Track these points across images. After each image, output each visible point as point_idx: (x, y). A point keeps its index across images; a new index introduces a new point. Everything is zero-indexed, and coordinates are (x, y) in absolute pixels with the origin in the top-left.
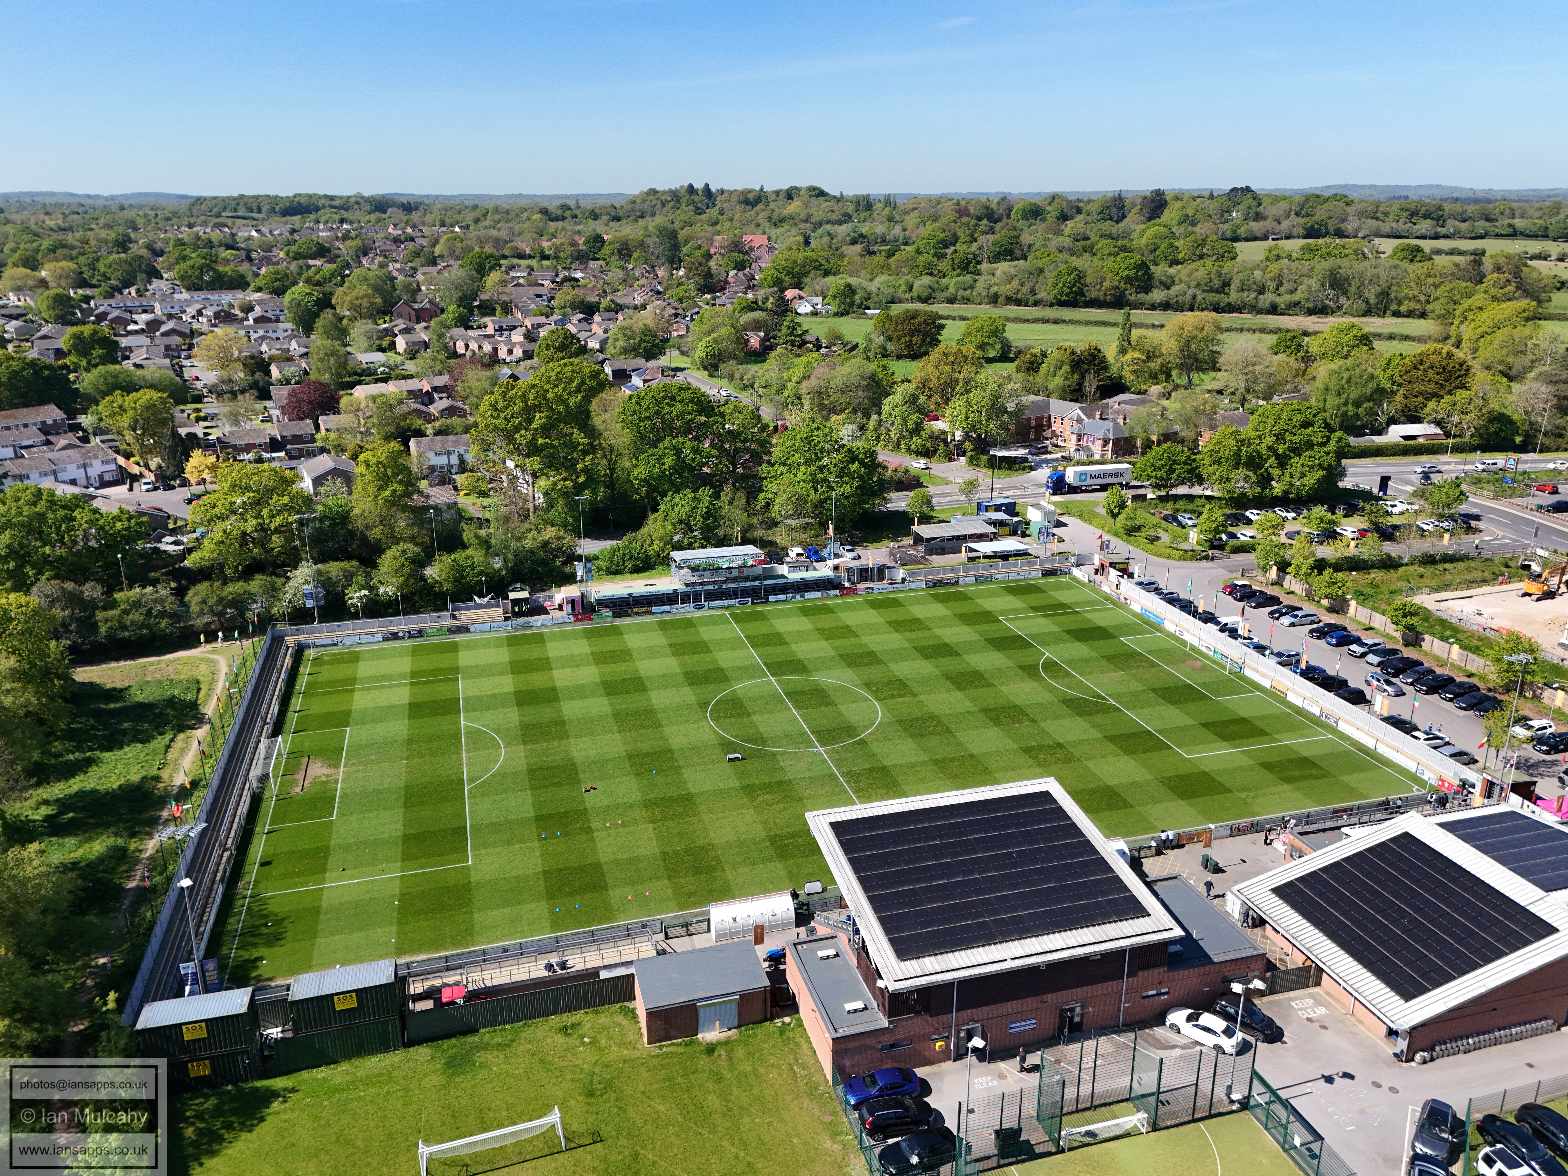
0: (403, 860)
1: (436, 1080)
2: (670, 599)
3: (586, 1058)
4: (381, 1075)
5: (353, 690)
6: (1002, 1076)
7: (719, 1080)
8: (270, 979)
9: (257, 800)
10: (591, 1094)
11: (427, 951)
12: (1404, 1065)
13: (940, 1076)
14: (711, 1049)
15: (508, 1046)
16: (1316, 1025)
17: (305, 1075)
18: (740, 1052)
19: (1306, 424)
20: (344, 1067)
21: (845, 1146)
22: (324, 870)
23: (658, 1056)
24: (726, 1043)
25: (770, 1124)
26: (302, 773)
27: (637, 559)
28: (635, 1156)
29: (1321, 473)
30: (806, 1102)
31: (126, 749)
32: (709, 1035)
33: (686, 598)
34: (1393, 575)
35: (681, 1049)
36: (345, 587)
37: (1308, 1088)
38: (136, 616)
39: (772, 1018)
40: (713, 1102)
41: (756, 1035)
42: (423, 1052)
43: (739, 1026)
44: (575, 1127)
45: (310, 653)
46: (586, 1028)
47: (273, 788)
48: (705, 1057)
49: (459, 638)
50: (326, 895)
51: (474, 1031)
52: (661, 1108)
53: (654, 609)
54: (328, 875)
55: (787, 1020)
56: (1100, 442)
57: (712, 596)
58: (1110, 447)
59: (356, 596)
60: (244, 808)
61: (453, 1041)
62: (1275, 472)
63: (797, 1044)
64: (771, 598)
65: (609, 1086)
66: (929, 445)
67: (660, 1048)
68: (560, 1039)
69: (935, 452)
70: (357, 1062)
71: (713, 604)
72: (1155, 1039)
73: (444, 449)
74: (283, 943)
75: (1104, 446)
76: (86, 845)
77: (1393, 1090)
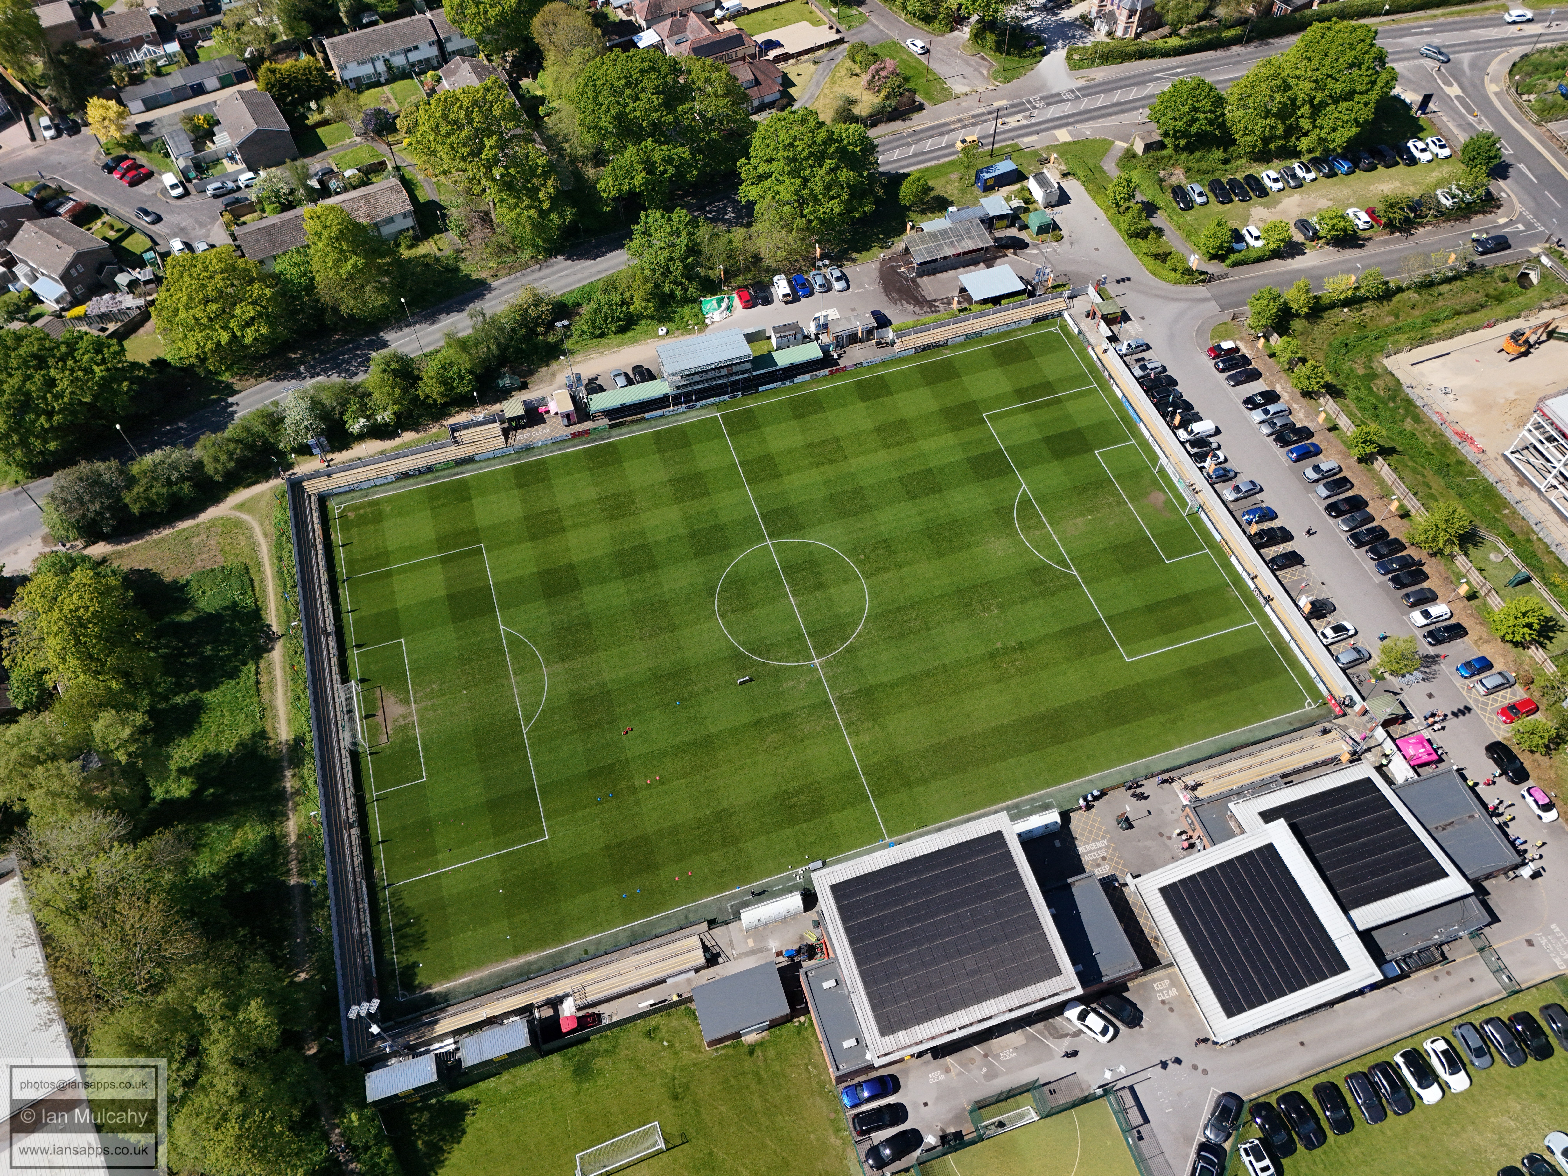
0: (494, 835)
1: (571, 1087)
2: (662, 402)
3: (667, 1062)
4: (532, 1084)
5: (390, 575)
6: (948, 1070)
7: (760, 1081)
8: (430, 987)
10: (675, 1097)
11: (536, 949)
13: (906, 1072)
14: (752, 1050)
15: (613, 1052)
17: (482, 1085)
18: (771, 1053)
20: (506, 1076)
21: (844, 1140)
22: (433, 851)
23: (716, 1058)
24: (761, 1044)
25: (794, 1121)
26: (381, 714)
28: (711, 1153)
30: (818, 1099)
32: (750, 1038)
35: (731, 1051)
36: (342, 414)
38: (158, 488)
39: (792, 1021)
40: (757, 1103)
41: (781, 1036)
42: (556, 1059)
43: (769, 1028)
44: (668, 1129)
45: (334, 510)
46: (663, 1033)
48: (747, 1058)
49: (468, 473)
50: (444, 884)
51: (586, 1039)
52: (723, 1109)
53: (648, 415)
54: (439, 857)
55: (802, 1019)
56: (1126, 12)
58: (1136, 19)
59: (355, 427)
60: (349, 777)
61: (575, 1049)
63: (810, 1044)
64: (760, 389)
65: (686, 1087)
67: (717, 1050)
68: (647, 1043)
69: (935, 16)
70: (513, 1071)
71: (704, 402)
72: (1055, 1029)
73: (366, 56)
74: (427, 945)
75: (1130, 17)
76: (239, 833)
77: (1205, 1072)
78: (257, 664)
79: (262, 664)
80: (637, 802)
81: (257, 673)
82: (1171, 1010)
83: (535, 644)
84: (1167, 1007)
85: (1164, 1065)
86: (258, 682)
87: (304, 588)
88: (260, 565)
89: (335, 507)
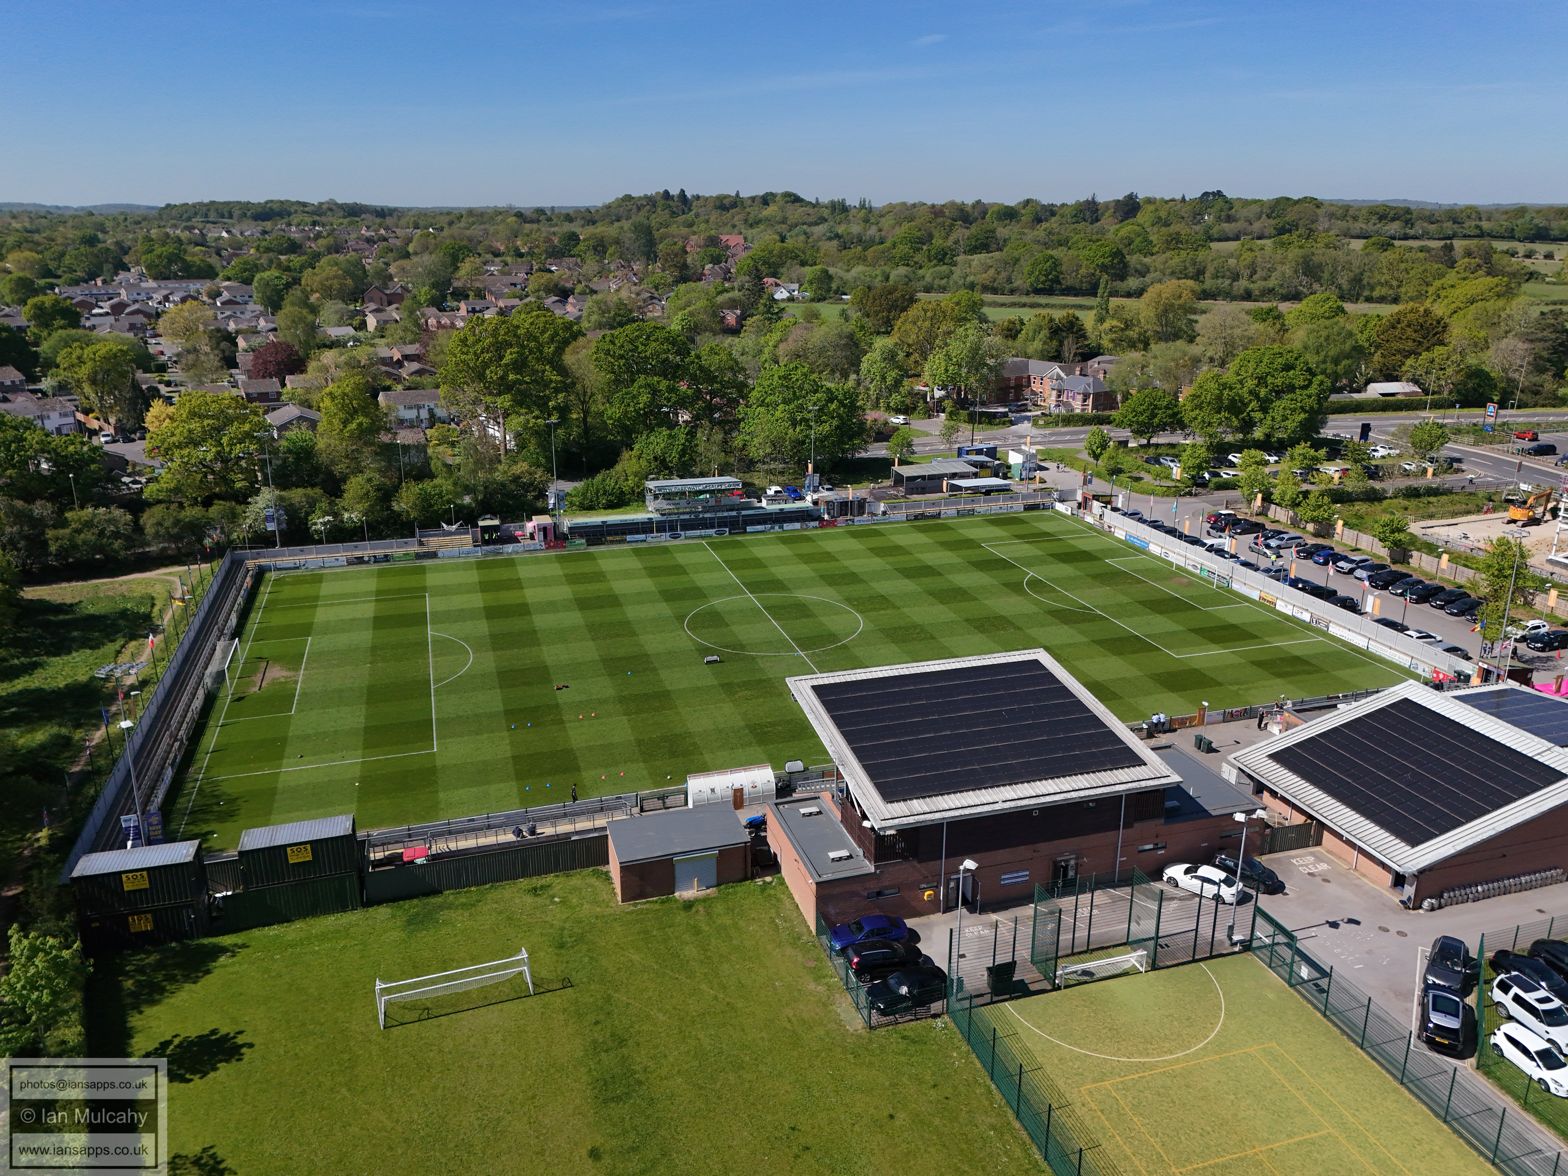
0: (365, 748)
1: (396, 935)
2: (645, 527)
3: (556, 916)
4: (337, 931)
5: (316, 606)
6: (994, 926)
7: (697, 931)
9: (211, 699)
10: (561, 946)
12: (1412, 912)
13: (929, 926)
14: (688, 905)
15: (473, 905)
16: (1319, 879)
17: (256, 932)
18: (719, 908)
19: (1288, 367)
20: (298, 925)
21: (829, 987)
22: (281, 758)
23: (632, 913)
24: (705, 900)
25: (750, 970)
26: (260, 676)
27: (612, 494)
28: (608, 999)
29: (1303, 416)
30: (789, 951)
31: (74, 654)
32: (687, 893)
33: (661, 527)
34: (1377, 507)
35: (657, 906)
36: (308, 514)
37: (1313, 932)
38: (88, 536)
39: (753, 877)
40: (690, 951)
41: (736, 893)
42: (382, 912)
43: (718, 885)
44: (544, 974)
45: (272, 576)
46: (556, 889)
47: (229, 689)
48: (681, 912)
49: (427, 563)
50: (282, 778)
51: (437, 892)
52: (636, 957)
53: (629, 538)
54: (285, 761)
55: (768, 879)
56: (1080, 397)
57: (688, 526)
58: (1090, 401)
59: (319, 522)
60: (197, 703)
61: (415, 901)
62: (1258, 415)
63: (779, 900)
64: (749, 529)
65: (580, 939)
66: (908, 401)
67: (635, 905)
68: (529, 899)
69: (915, 409)
70: (311, 921)
71: (690, 533)
72: (1152, 893)
73: (414, 403)
75: (1085, 401)
77: (1401, 934)
78: (126, 643)
79: (134, 643)
80: (563, 730)
81: (123, 646)
82: (1325, 881)
83: (467, 642)
85: (1334, 925)
86: (119, 652)
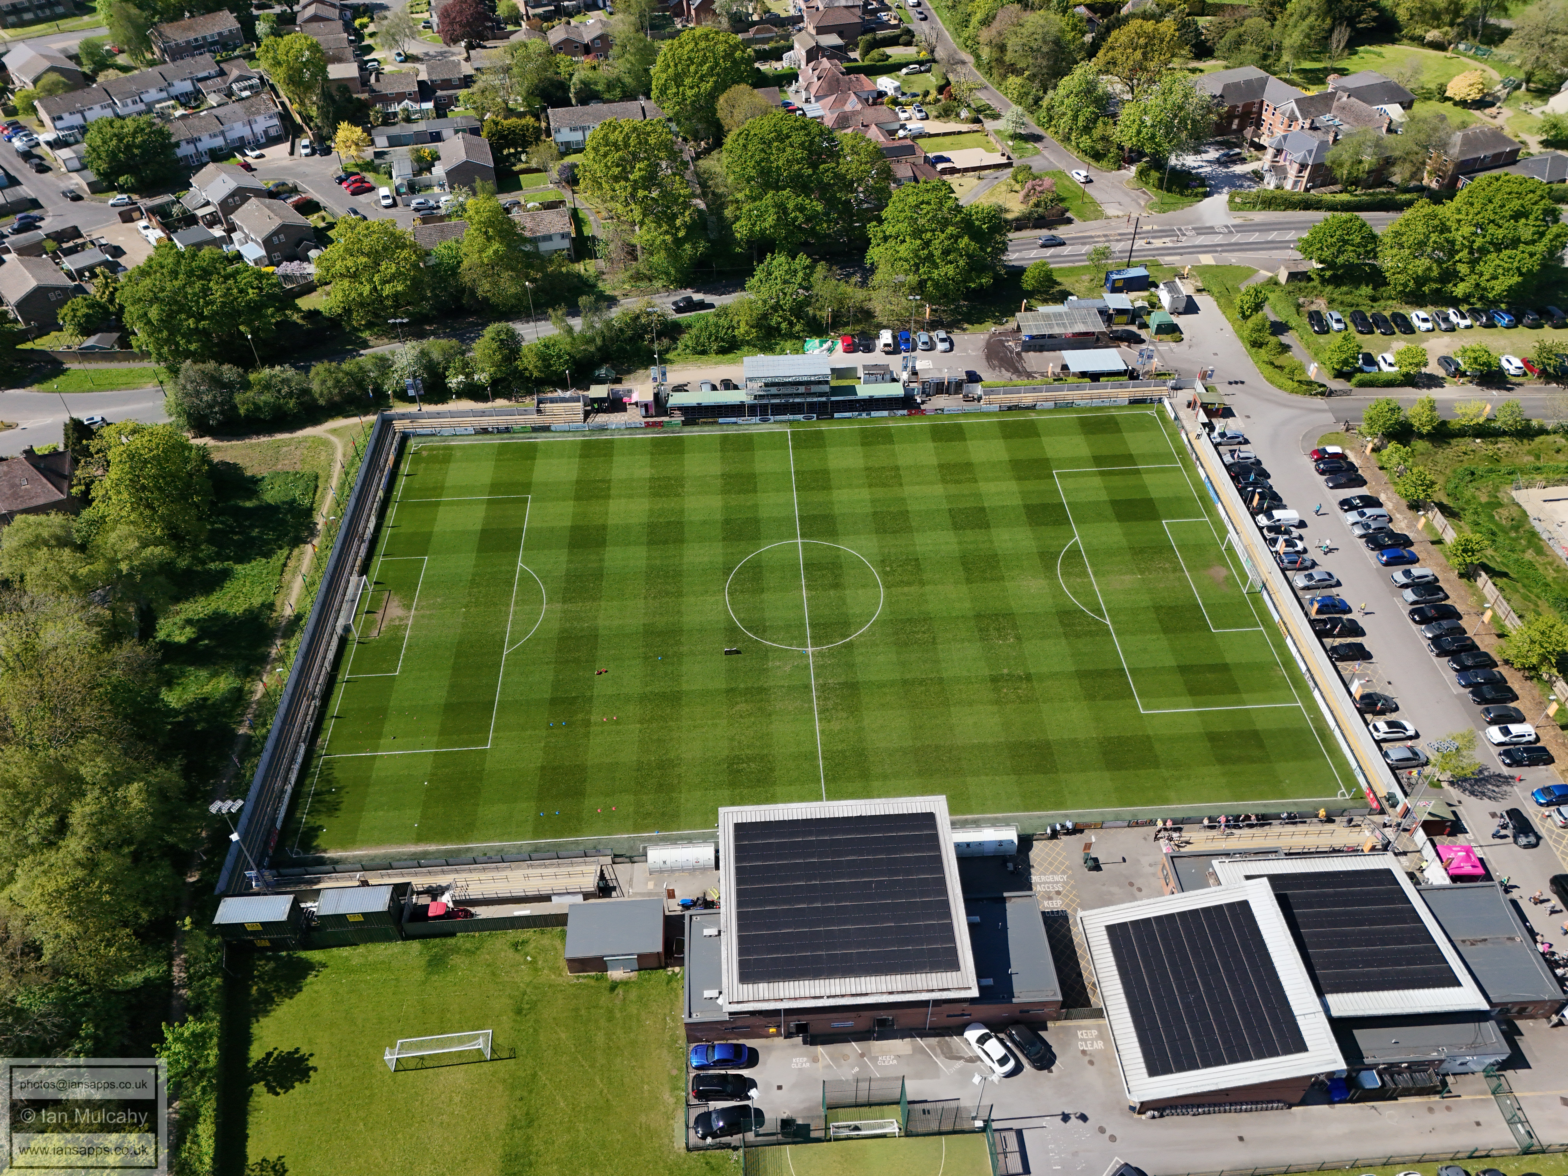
0: (440, 734)
1: (419, 975)
3: (524, 976)
4: (383, 962)
5: (438, 504)
6: (815, 1060)
7: (611, 1019)
8: (325, 851)
9: (343, 642)
10: (519, 1012)
11: (438, 842)
13: (769, 1049)
14: (614, 986)
15: (473, 953)
17: (335, 951)
18: (633, 994)
20: (361, 949)
21: (678, 1099)
22: (379, 736)
23: (574, 985)
24: (625, 983)
25: (633, 1068)
26: (381, 612)
27: (723, 340)
28: (534, 1075)
30: (665, 1052)
32: (616, 974)
33: (753, 410)
35: (592, 982)
36: (445, 369)
37: (1044, 1122)
39: (665, 968)
40: (600, 1039)
41: (648, 980)
42: (415, 946)
43: (640, 970)
44: (500, 1041)
46: (530, 947)
48: (607, 993)
49: (541, 438)
50: (378, 764)
51: (453, 935)
52: (563, 1036)
53: (721, 420)
54: (382, 741)
55: (677, 969)
56: (1298, 166)
57: (779, 410)
58: (1306, 174)
59: (454, 381)
60: (331, 655)
61: (437, 940)
63: (677, 996)
64: (836, 415)
65: (534, 1005)
66: (1099, 147)
67: (578, 978)
68: (511, 953)
70: (370, 946)
71: (778, 417)
72: (950, 1048)
73: (578, 124)
74: (338, 813)
75: (1300, 171)
76: (214, 681)
77: (1113, 1138)
78: (291, 551)
79: (296, 552)
80: (587, 735)
81: (288, 558)
82: (1091, 1063)
83: (544, 583)
84: (1087, 1058)
85: (1066, 1118)
86: (285, 565)
87: (358, 500)
88: (329, 477)
89: (413, 445)
